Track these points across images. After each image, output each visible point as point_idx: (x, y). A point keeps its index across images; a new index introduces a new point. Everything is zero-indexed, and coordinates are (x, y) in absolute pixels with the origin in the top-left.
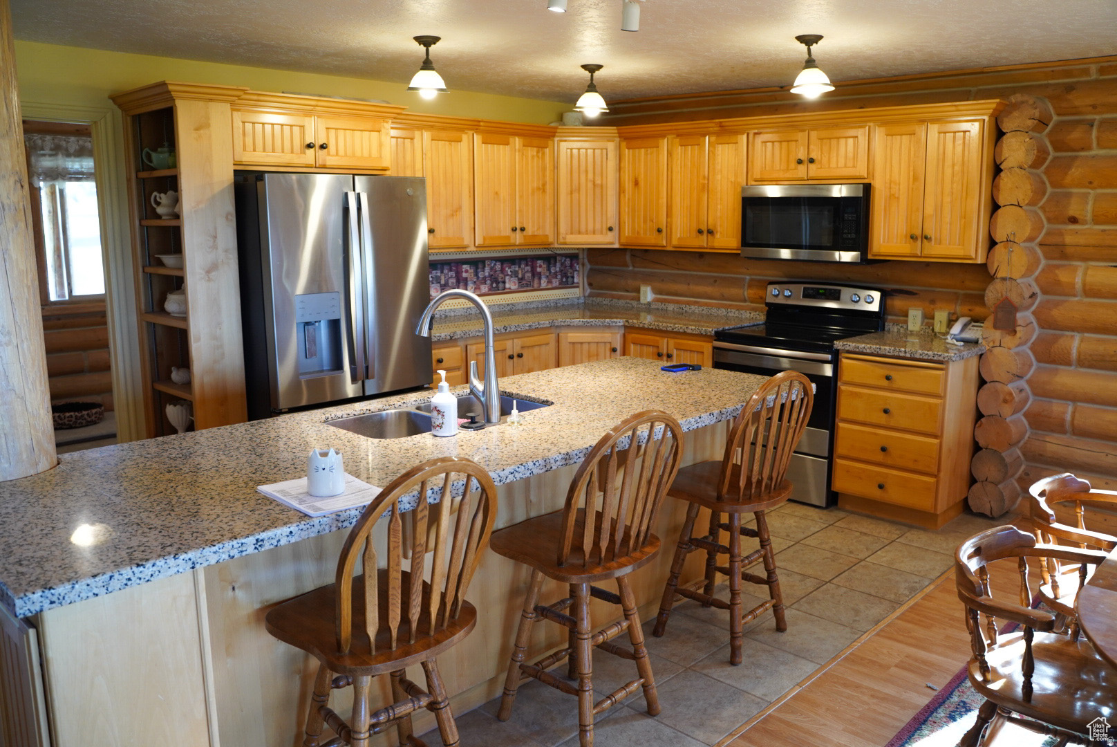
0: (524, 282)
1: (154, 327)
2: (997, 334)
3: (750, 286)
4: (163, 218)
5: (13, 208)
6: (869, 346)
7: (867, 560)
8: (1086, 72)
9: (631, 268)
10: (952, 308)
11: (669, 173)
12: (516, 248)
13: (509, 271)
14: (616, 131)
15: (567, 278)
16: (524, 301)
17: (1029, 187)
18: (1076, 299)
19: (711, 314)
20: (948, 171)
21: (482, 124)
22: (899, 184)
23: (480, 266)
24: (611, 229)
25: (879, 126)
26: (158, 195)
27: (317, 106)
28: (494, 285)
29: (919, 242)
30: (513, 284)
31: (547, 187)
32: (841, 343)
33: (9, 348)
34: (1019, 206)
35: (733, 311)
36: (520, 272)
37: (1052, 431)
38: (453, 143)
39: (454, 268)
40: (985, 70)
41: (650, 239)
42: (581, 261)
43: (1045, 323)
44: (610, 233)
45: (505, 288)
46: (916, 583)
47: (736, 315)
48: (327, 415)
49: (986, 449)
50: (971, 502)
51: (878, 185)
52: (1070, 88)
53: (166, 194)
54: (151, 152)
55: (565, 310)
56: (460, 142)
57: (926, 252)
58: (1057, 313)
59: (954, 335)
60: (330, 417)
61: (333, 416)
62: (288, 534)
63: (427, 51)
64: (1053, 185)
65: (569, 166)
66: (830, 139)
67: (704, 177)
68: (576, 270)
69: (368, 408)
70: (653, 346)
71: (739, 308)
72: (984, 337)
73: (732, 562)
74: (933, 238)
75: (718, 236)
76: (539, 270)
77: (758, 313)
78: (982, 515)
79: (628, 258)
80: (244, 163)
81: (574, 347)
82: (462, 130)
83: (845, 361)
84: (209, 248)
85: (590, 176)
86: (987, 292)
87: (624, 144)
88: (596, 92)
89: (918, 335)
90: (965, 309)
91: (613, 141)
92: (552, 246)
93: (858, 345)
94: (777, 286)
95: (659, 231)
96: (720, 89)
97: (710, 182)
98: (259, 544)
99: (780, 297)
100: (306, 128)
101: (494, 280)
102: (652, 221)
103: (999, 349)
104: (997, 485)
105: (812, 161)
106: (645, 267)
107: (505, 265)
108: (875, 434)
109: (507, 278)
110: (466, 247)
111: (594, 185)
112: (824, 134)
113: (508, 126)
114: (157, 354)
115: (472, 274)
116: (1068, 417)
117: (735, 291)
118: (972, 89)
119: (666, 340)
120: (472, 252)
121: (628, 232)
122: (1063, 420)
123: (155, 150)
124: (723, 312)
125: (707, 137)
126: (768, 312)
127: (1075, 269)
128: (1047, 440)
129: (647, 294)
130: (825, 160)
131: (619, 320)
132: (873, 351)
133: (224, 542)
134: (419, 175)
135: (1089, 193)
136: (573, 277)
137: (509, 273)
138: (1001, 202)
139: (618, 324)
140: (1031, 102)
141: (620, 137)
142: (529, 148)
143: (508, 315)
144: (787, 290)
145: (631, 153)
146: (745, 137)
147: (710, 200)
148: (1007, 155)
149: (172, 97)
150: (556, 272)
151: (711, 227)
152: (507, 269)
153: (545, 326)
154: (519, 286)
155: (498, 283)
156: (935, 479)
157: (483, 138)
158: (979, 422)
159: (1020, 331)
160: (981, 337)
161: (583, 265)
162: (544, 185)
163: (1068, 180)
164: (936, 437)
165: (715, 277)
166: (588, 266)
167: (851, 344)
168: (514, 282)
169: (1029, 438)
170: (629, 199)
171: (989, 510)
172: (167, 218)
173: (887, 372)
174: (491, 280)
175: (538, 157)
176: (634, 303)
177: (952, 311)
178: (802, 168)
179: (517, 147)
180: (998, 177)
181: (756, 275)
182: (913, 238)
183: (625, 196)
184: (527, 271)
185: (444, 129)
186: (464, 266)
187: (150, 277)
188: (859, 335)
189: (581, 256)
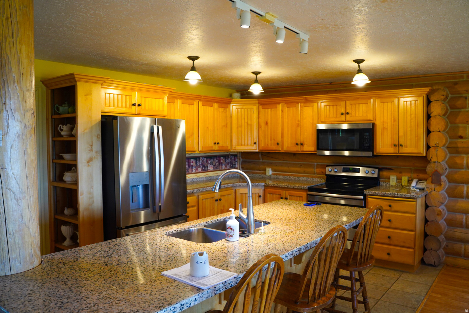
0: (216, 167)
1: (56, 188)
2: (433, 186)
3: (317, 167)
4: (64, 137)
5: (30, 127)
6: (380, 192)
7: (391, 288)
8: (462, 77)
9: (261, 160)
10: (409, 175)
11: (282, 119)
12: (215, 152)
13: (210, 162)
14: (257, 101)
15: (233, 165)
16: (216, 175)
17: (443, 124)
18: (463, 170)
19: (300, 180)
20: (409, 117)
21: (202, 97)
22: (387, 123)
23: (198, 160)
24: (255, 143)
25: (377, 99)
26: (62, 126)
27: (137, 87)
28: (204, 168)
29: (397, 147)
30: (211, 168)
31: (228, 125)
32: (367, 191)
33: (24, 200)
34: (439, 131)
35: (310, 178)
36: (214, 162)
37: (457, 227)
38: (190, 105)
39: (187, 161)
40: (420, 76)
41: (273, 148)
42: (238, 157)
43: (451, 181)
44: (255, 145)
45: (208, 170)
46: (418, 298)
47: (311, 180)
48: (167, 231)
49: (431, 235)
50: (425, 259)
51: (378, 123)
52: (456, 83)
53: (66, 125)
54: (59, 107)
55: (232, 179)
56: (193, 105)
57: (400, 151)
58: (456, 177)
59: (414, 186)
60: (167, 232)
61: (169, 231)
62: (194, 300)
63: (193, 63)
64: (451, 123)
65: (237, 116)
66: (355, 104)
67: (298, 121)
68: (236, 162)
69: (183, 227)
70: (278, 194)
71: (312, 177)
72: (427, 187)
73: (352, 294)
74: (403, 145)
75: (305, 146)
76: (222, 161)
77: (321, 179)
78: (430, 265)
79: (260, 155)
80: (105, 112)
81: (242, 195)
82: (194, 100)
83: (369, 199)
84: (89, 151)
85: (246, 120)
86: (427, 168)
87: (261, 107)
88: (258, 83)
89: (395, 187)
90: (415, 175)
91: (256, 105)
92: (230, 151)
93: (375, 192)
94: (331, 167)
95: (278, 144)
96: (303, 84)
97: (301, 123)
98: (182, 307)
99: (332, 171)
100: (133, 97)
101: (204, 166)
102: (274, 140)
103: (434, 192)
104: (436, 251)
105: (348, 113)
106: (268, 160)
107: (208, 159)
108: (385, 231)
109: (209, 165)
110: (195, 151)
111: (248, 124)
112: (353, 102)
113: (212, 98)
114: (56, 201)
115: (195, 163)
116: (464, 221)
117: (310, 170)
118: (413, 84)
119: (284, 192)
120: (197, 153)
121: (263, 144)
122: (462, 222)
123: (61, 105)
124: (305, 179)
125: (299, 104)
126: (326, 178)
127: (463, 158)
128: (456, 231)
129: (270, 172)
130: (353, 113)
131: (262, 183)
132: (383, 194)
133: (166, 308)
134: (176, 118)
135: (467, 126)
136: (235, 165)
137: (210, 163)
138: (432, 129)
139: (262, 185)
140: (442, 88)
141: (259, 104)
142: (221, 108)
143: (209, 182)
144: (336, 169)
145: (264, 111)
146: (316, 104)
147: (301, 131)
148: (433, 111)
149: (76, 80)
150: (229, 162)
151: (301, 142)
152: (209, 161)
153: (230, 186)
154: (214, 168)
155: (205, 167)
156: (413, 250)
157: (202, 103)
158: (427, 224)
159: (443, 184)
160: (425, 187)
161: (239, 159)
162: (226, 124)
163: (457, 121)
164: (413, 231)
165: (300, 164)
166: (241, 160)
167: (372, 191)
168: (212, 167)
169: (447, 230)
170: (263, 130)
171: (434, 263)
172: (66, 137)
173: (389, 204)
174: (202, 166)
175: (224, 112)
176: (264, 176)
177: (410, 176)
178: (343, 116)
179: (216, 107)
180: (429, 120)
181: (320, 162)
182: (395, 145)
183: (261, 129)
184: (217, 162)
185: (187, 99)
186: (192, 160)
187: (55, 165)
188: (372, 187)
189: (238, 155)
